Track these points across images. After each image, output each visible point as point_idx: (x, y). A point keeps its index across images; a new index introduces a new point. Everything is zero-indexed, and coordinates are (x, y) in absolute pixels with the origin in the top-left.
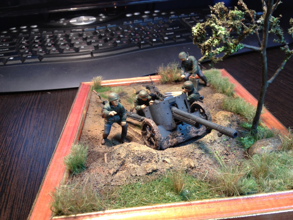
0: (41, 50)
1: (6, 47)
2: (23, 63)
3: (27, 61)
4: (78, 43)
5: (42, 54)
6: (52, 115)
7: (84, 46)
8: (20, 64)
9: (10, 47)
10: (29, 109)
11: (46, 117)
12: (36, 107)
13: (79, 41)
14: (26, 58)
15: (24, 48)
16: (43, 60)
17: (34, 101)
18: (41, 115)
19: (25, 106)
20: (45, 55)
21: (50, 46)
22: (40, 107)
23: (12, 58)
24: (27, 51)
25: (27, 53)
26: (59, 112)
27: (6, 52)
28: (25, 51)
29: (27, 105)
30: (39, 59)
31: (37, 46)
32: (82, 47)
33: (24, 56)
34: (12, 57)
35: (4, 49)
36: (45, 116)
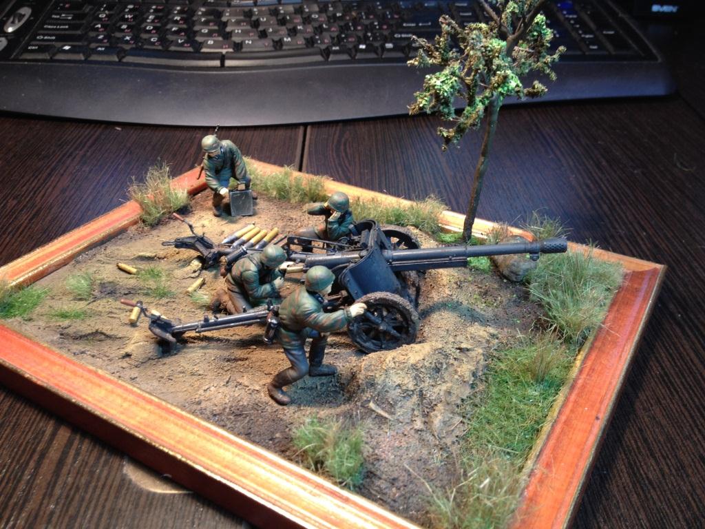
0: (128, 38)
1: (64, 22)
2: (86, 61)
3: (94, 58)
4: (206, 31)
5: (127, 47)
6: (102, 173)
7: (215, 41)
8: (80, 62)
9: (74, 22)
10: (68, 154)
11: (91, 175)
12: (81, 153)
13: (210, 28)
14: (95, 51)
15: (98, 28)
16: (125, 60)
17: (85, 140)
18: (83, 169)
19: (65, 147)
20: (132, 49)
21: (149, 32)
22: (89, 154)
23: (67, 48)
24: (101, 37)
25: (101, 41)
26: (116, 169)
27: (63, 32)
28: (98, 35)
29: (69, 147)
30: (118, 57)
31: (124, 27)
32: (210, 42)
33: (93, 45)
34: (69, 45)
35: (60, 25)
36: (90, 172)
